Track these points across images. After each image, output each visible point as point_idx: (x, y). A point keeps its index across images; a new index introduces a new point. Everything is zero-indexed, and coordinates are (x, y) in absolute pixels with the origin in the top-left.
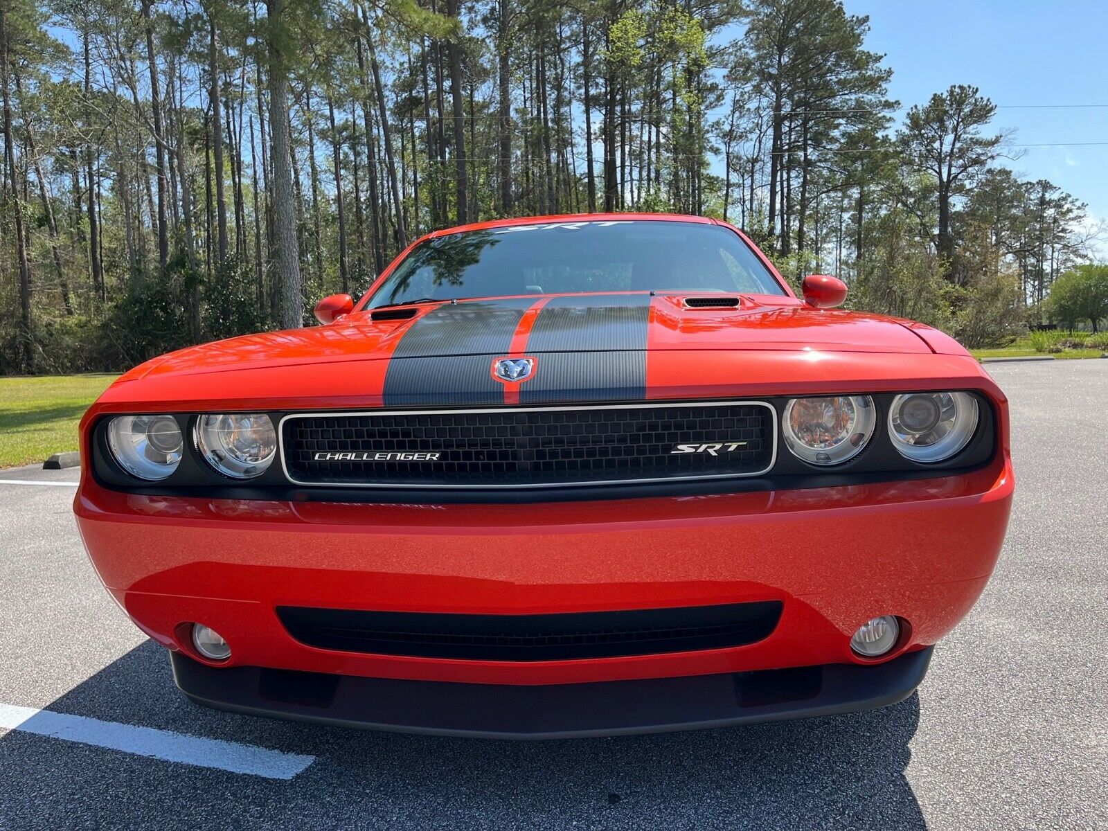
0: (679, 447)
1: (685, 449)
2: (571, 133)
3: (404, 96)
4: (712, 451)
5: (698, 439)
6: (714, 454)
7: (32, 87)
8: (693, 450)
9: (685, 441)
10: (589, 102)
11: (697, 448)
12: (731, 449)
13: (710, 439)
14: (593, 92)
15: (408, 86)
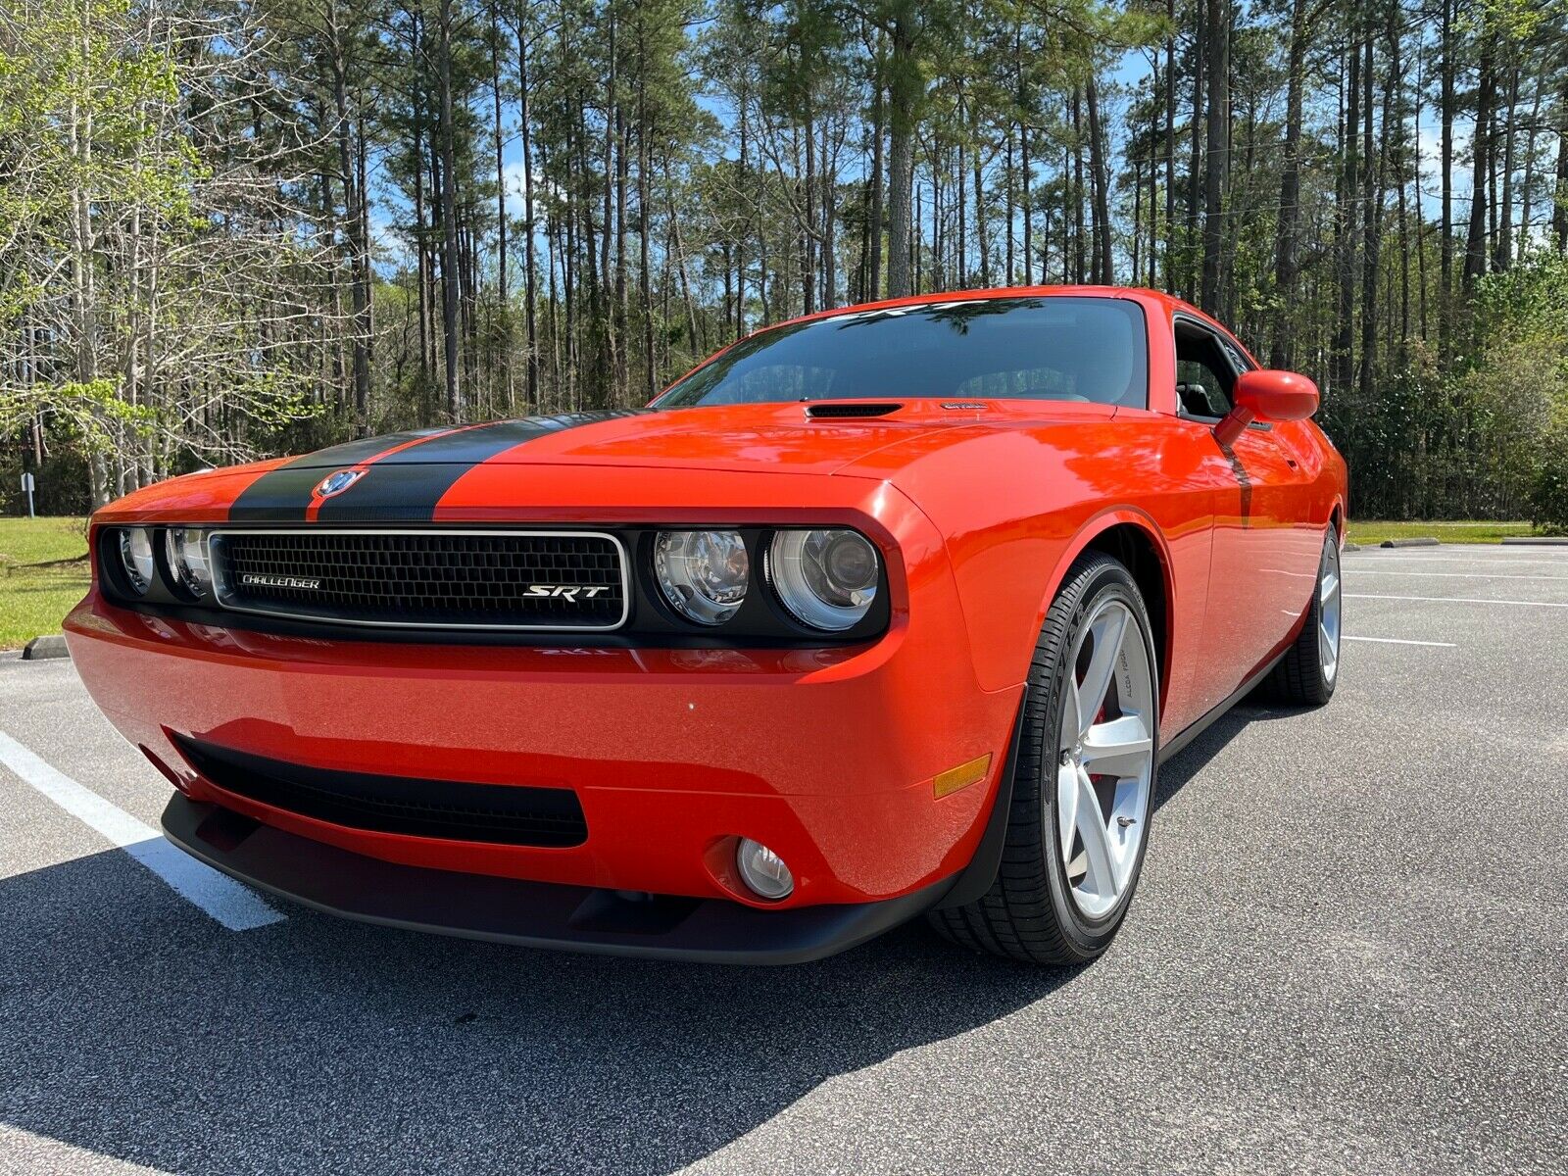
0: (532, 588)
1: (539, 591)
2: (1418, 158)
3: (1143, 128)
4: (568, 596)
5: (554, 579)
6: (571, 600)
7: (684, 172)
8: (547, 593)
9: (540, 580)
10: (1449, 106)
11: (551, 591)
12: (591, 594)
13: (568, 580)
14: (1459, 88)
15: (1147, 113)
